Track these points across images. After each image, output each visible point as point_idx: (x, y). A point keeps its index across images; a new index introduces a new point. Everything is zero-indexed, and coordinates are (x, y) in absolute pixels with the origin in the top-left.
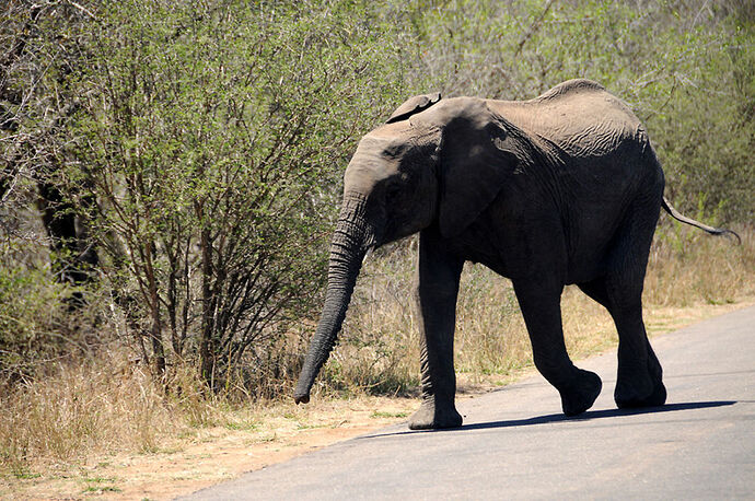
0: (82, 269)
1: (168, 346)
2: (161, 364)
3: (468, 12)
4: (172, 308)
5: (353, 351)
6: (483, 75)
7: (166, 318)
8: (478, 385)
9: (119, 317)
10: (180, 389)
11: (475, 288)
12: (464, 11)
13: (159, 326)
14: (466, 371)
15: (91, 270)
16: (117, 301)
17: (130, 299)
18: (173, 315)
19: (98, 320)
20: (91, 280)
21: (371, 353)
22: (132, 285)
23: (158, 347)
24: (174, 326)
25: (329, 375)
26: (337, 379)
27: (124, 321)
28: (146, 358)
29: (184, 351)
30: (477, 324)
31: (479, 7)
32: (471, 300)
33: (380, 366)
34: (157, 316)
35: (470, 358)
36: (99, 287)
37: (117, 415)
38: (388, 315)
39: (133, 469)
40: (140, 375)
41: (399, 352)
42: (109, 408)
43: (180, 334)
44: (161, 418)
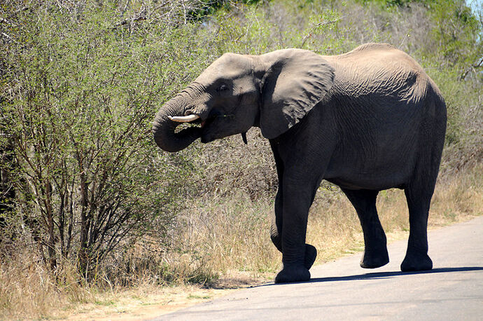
0: (5, 202)
1: (59, 252)
2: (54, 263)
3: (254, 44)
4: (61, 228)
5: (177, 256)
7: (57, 232)
8: (256, 279)
9: (27, 232)
10: (65, 279)
11: (255, 218)
12: (251, 43)
13: (54, 241)
14: (249, 270)
15: (10, 202)
16: (26, 222)
17: (35, 221)
18: (62, 232)
19: (14, 235)
20: (11, 209)
21: (187, 257)
22: (36, 213)
23: (52, 252)
24: (62, 239)
25: (162, 271)
26: (166, 274)
27: (30, 235)
28: (45, 259)
29: (69, 255)
30: (256, 240)
31: (261, 40)
32: (252, 225)
33: (194, 266)
34: (52, 233)
35: (251, 262)
36: (15, 214)
37: (25, 294)
38: (200, 234)
40: (40, 269)
41: (207, 256)
42: (20, 290)
43: (66, 244)
44: (53, 298)
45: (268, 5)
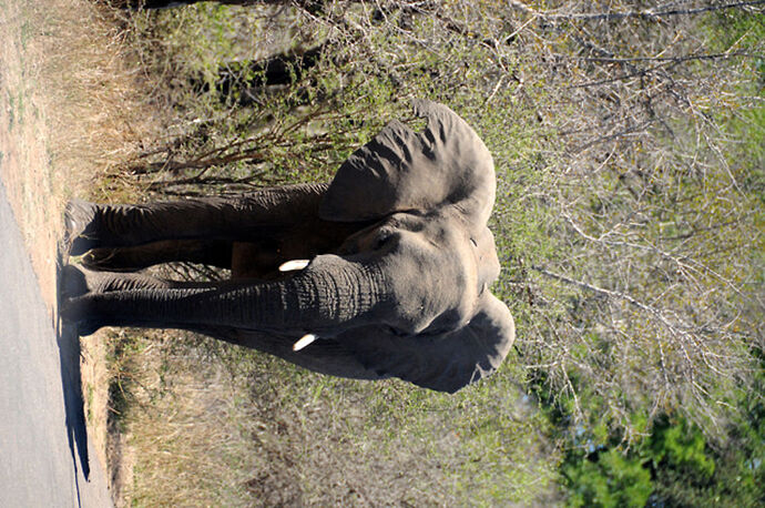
0: (233, 92)
1: (158, 177)
2: (140, 170)
3: (498, 477)
4: (197, 181)
5: (156, 365)
6: (436, 495)
7: (190, 174)
8: (121, 494)
9: (185, 127)
10: (115, 189)
11: (220, 490)
12: (499, 474)
13: (176, 169)
14: (135, 481)
15: (233, 100)
16: (203, 126)
17: (206, 139)
18: (190, 182)
19: (182, 108)
20: (223, 100)
21: (155, 384)
22: (218, 141)
23: (157, 167)
24: (179, 183)
25: (131, 341)
26: (127, 348)
27: (183, 132)
28: (146, 155)
29: (153, 193)
30: (185, 492)
32: (209, 485)
33: (140, 393)
34: (189, 165)
35: (148, 486)
36: (216, 109)
37: (88, 127)
38: (191, 402)
39: (33, 141)
40: (129, 149)
41: (156, 415)
42: (96, 118)
43: (170, 189)
44: (84, 172)
45: (560, 499)
